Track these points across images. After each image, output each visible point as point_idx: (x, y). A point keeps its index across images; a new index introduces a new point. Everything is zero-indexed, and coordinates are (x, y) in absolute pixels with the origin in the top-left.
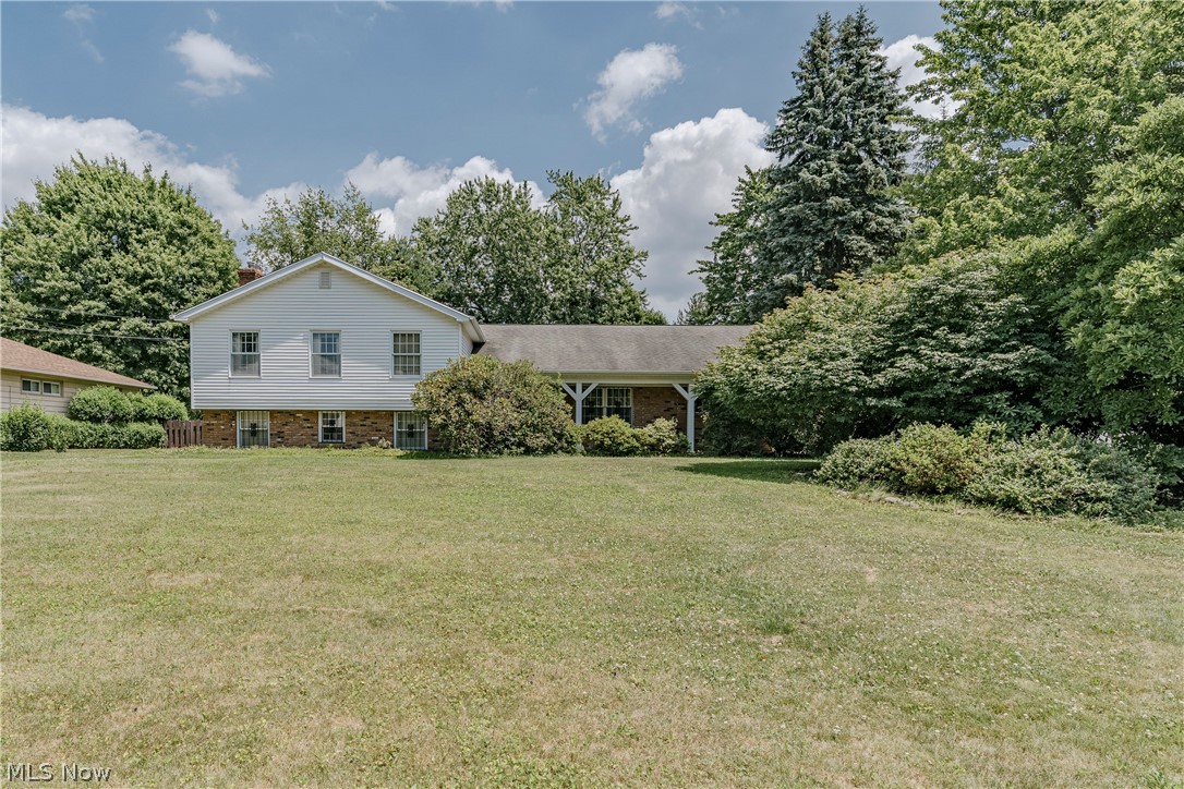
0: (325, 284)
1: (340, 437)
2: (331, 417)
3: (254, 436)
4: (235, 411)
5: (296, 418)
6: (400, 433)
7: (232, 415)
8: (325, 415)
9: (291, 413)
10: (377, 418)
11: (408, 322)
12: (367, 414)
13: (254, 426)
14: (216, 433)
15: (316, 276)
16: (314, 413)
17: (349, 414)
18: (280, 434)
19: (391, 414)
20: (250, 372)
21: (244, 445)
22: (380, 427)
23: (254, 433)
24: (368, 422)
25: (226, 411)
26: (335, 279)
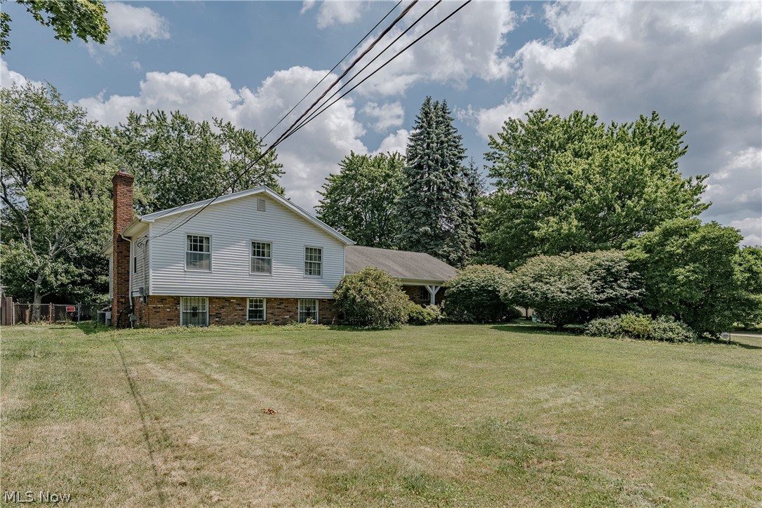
0: (261, 208)
1: (261, 317)
2: (256, 303)
3: (195, 317)
4: (179, 297)
5: (230, 303)
6: (301, 313)
7: (176, 300)
8: (251, 301)
9: (227, 299)
10: (288, 303)
11: (316, 241)
12: (281, 301)
13: (195, 309)
14: (162, 315)
15: (255, 200)
16: (244, 299)
17: (269, 300)
18: (218, 315)
19: (296, 300)
20: (201, 267)
21: (186, 323)
22: (290, 309)
23: (194, 314)
24: (282, 306)
25: (172, 297)
26: (268, 204)
